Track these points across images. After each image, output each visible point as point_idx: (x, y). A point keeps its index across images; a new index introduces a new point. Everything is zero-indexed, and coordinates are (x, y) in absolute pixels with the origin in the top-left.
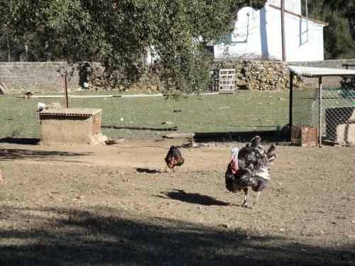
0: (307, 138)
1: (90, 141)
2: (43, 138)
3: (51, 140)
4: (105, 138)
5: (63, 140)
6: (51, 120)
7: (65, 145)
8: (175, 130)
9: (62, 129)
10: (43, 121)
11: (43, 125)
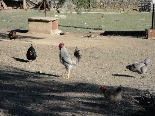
0: (151, 35)
1: (50, 32)
2: (29, 30)
3: (33, 31)
4: (61, 32)
5: (38, 31)
6: (33, 22)
7: (39, 34)
8: (101, 29)
9: (38, 26)
10: (30, 22)
11: (30, 24)
